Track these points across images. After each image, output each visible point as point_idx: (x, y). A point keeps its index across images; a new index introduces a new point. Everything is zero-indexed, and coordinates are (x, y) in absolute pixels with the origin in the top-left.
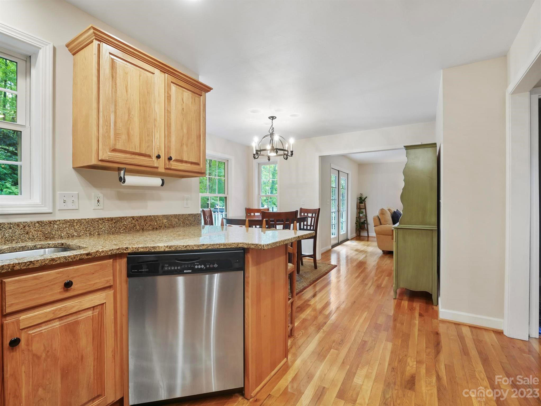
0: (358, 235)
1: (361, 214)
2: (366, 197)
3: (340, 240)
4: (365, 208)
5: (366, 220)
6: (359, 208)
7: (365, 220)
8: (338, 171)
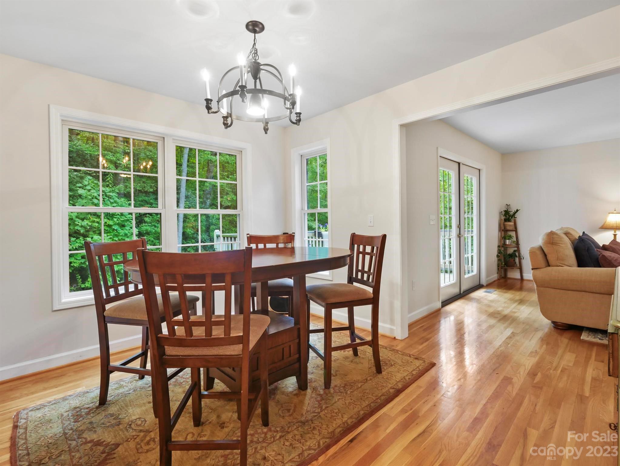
0: (503, 276)
1: (507, 241)
2: (517, 211)
3: (464, 288)
4: (516, 230)
5: (518, 250)
6: (503, 230)
7: (515, 251)
8: (458, 164)
